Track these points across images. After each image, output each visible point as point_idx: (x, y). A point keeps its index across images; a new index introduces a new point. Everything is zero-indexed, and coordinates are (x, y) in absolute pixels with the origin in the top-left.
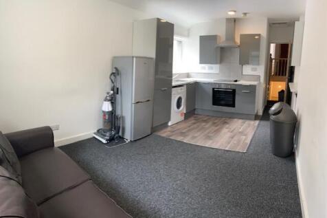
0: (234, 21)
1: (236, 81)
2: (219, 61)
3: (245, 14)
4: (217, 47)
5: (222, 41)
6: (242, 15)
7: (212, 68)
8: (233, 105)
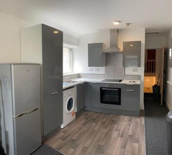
0: (117, 31)
1: (120, 81)
2: (104, 64)
3: (128, 24)
4: (103, 53)
5: (107, 48)
6: (126, 25)
7: (99, 70)
8: (119, 103)
